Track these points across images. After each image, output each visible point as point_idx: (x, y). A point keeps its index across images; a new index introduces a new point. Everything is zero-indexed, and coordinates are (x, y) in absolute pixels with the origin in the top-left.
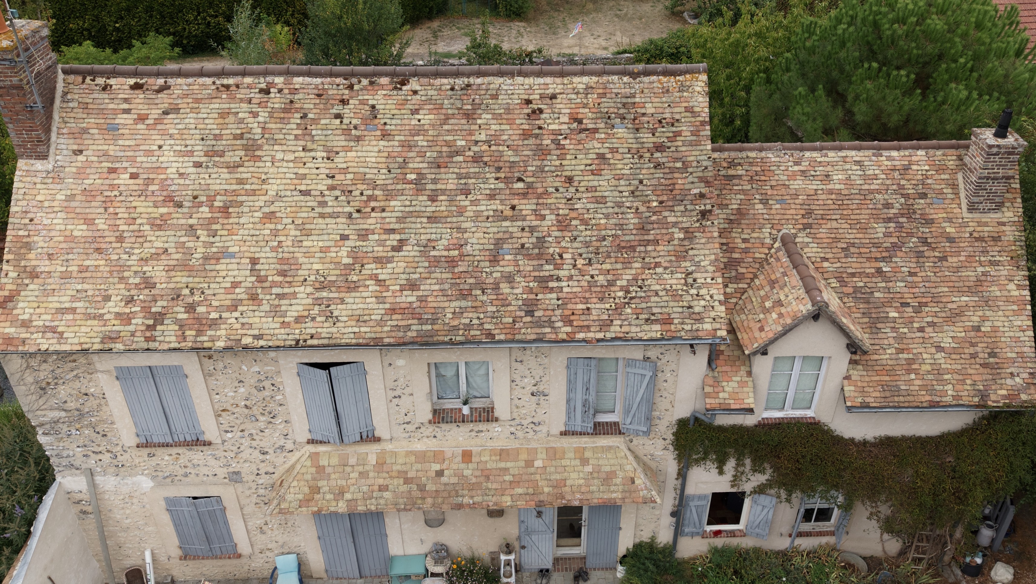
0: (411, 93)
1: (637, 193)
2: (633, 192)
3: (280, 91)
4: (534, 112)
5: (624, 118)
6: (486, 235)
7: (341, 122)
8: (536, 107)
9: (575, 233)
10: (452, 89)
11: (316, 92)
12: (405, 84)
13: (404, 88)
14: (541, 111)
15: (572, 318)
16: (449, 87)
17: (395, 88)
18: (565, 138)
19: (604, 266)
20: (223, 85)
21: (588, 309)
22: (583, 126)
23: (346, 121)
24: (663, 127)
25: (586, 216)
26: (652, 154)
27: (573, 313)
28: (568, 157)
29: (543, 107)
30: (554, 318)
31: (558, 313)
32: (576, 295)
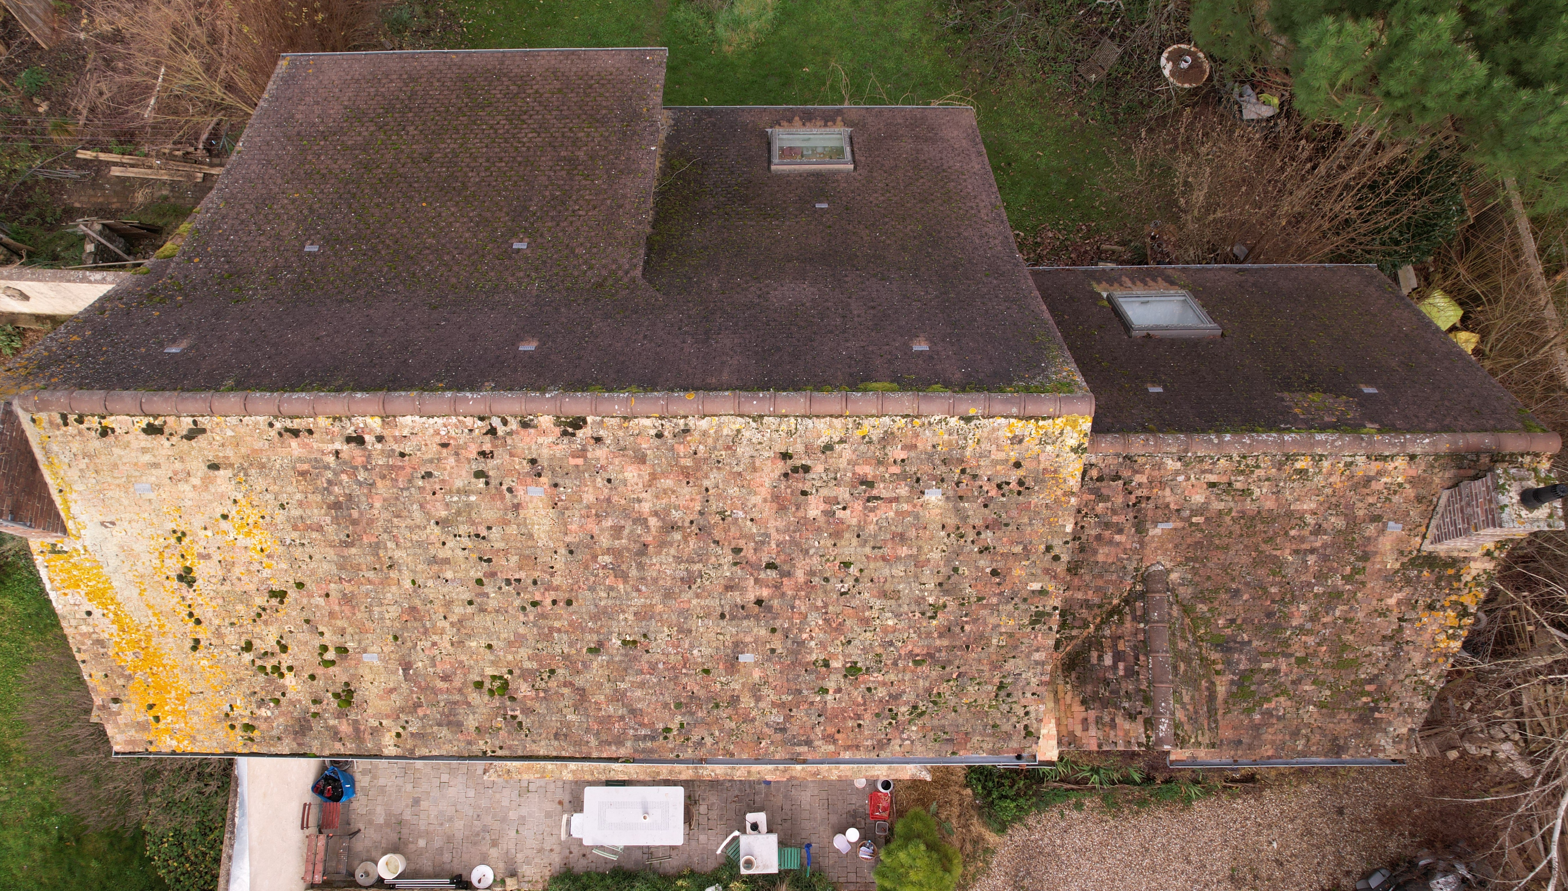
0: (593, 441)
1: (945, 586)
2: (940, 584)
3: (380, 439)
4: (795, 470)
5: (942, 480)
6: (721, 637)
7: (487, 483)
8: (798, 463)
9: (850, 635)
10: (659, 435)
11: (437, 439)
12: (580, 428)
13: (580, 433)
14: (806, 469)
15: (837, 736)
16: (653, 432)
17: (565, 433)
18: (844, 508)
19: (887, 677)
20: (287, 430)
21: (859, 725)
22: (875, 492)
23: (494, 482)
24: (1003, 495)
25: (867, 614)
26: (979, 534)
27: (839, 732)
28: (847, 535)
29: (809, 463)
30: (812, 736)
31: (819, 730)
32: (844, 710)
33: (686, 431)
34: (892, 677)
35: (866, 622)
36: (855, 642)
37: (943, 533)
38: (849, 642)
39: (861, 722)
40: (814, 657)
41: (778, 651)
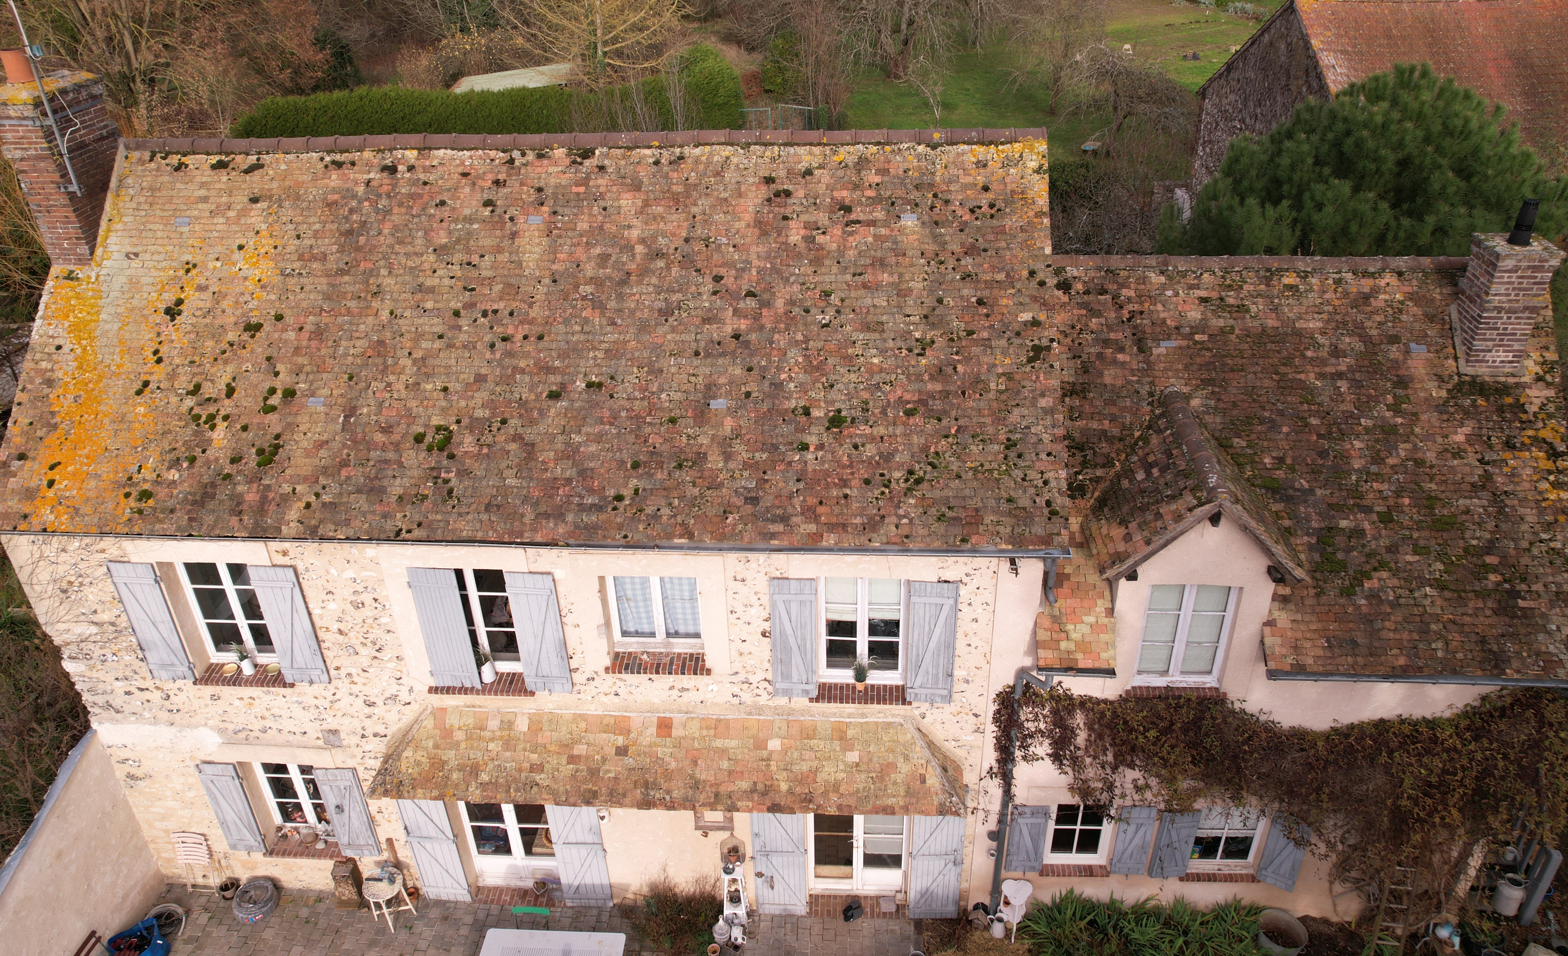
0: (596, 169)
1: (931, 319)
2: (926, 317)
3: (411, 169)
4: (777, 194)
5: (917, 205)
6: (693, 379)
7: (493, 212)
8: (781, 188)
9: (832, 377)
10: (657, 163)
11: (460, 170)
12: (589, 157)
13: (587, 162)
14: (788, 194)
15: (821, 510)
16: (651, 160)
17: (573, 163)
18: (824, 233)
19: (875, 431)
20: (334, 163)
21: (846, 496)
22: (853, 217)
23: (499, 211)
24: (977, 219)
25: (850, 351)
26: (958, 260)
27: (821, 503)
28: (827, 262)
29: (791, 188)
30: (790, 510)
31: (797, 501)
32: (827, 474)
33: (681, 158)
34: (881, 430)
35: (848, 360)
36: (840, 386)
37: (922, 261)
38: (832, 386)
39: (848, 491)
40: (793, 404)
41: (754, 395)
